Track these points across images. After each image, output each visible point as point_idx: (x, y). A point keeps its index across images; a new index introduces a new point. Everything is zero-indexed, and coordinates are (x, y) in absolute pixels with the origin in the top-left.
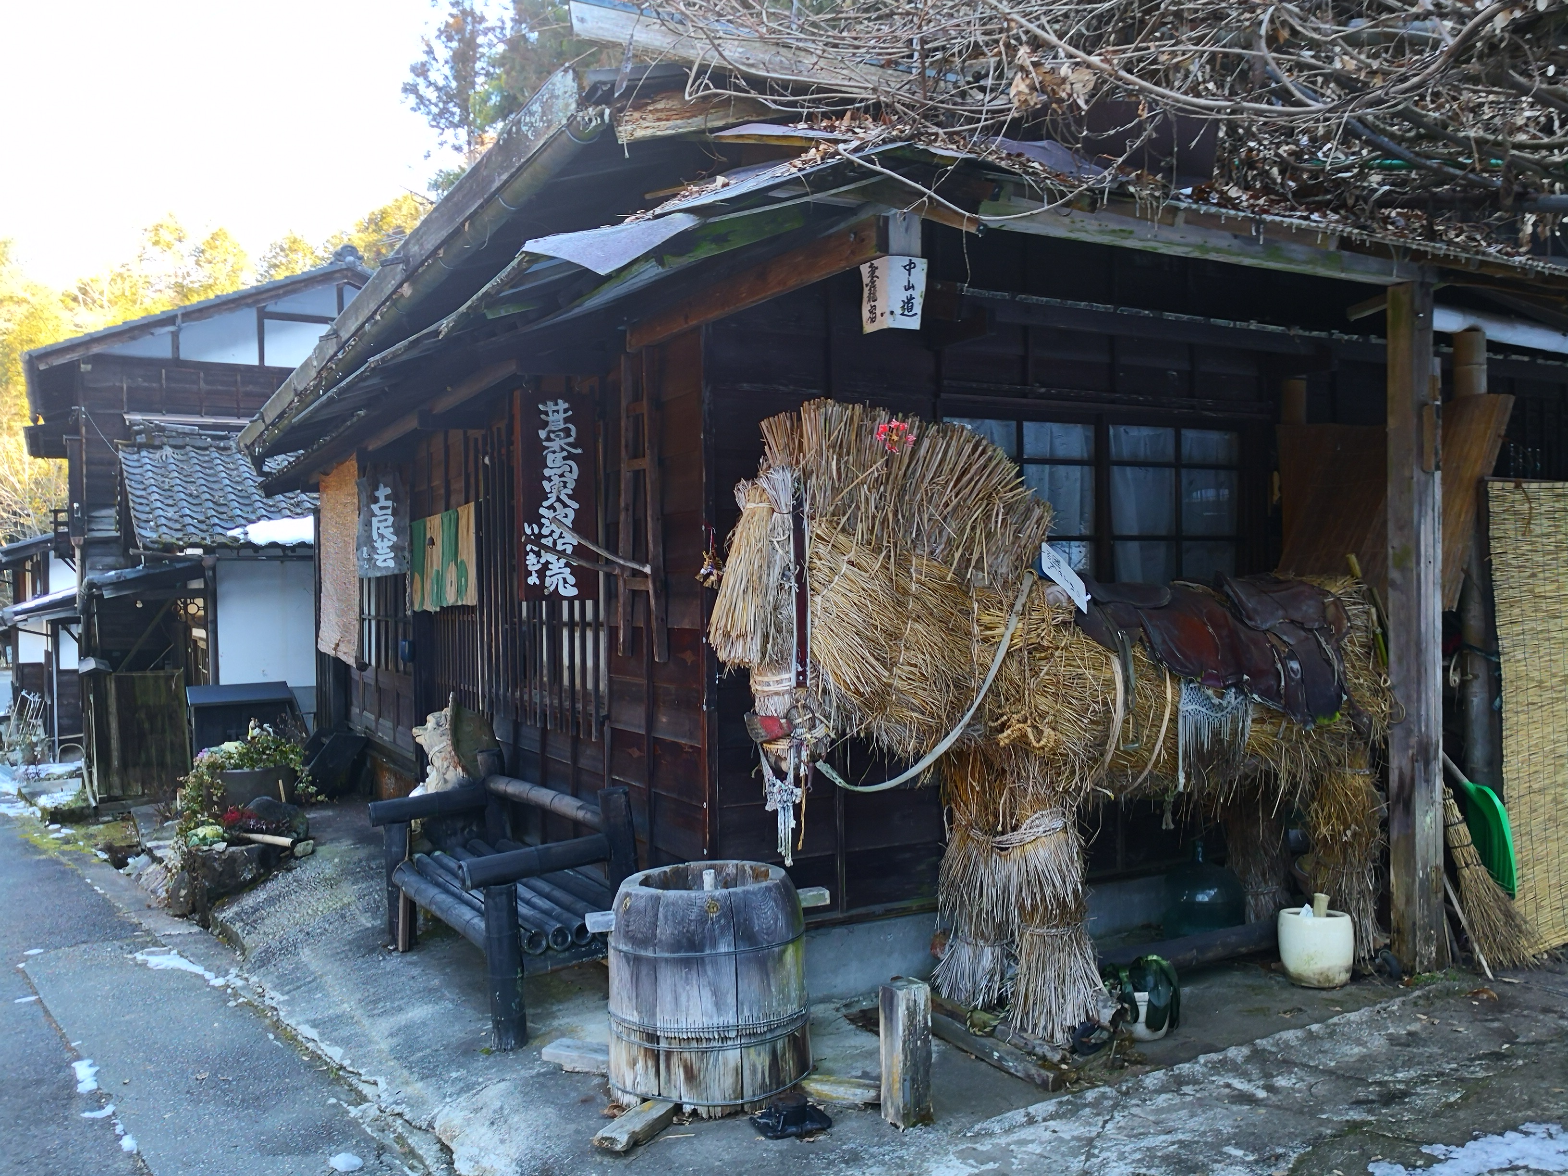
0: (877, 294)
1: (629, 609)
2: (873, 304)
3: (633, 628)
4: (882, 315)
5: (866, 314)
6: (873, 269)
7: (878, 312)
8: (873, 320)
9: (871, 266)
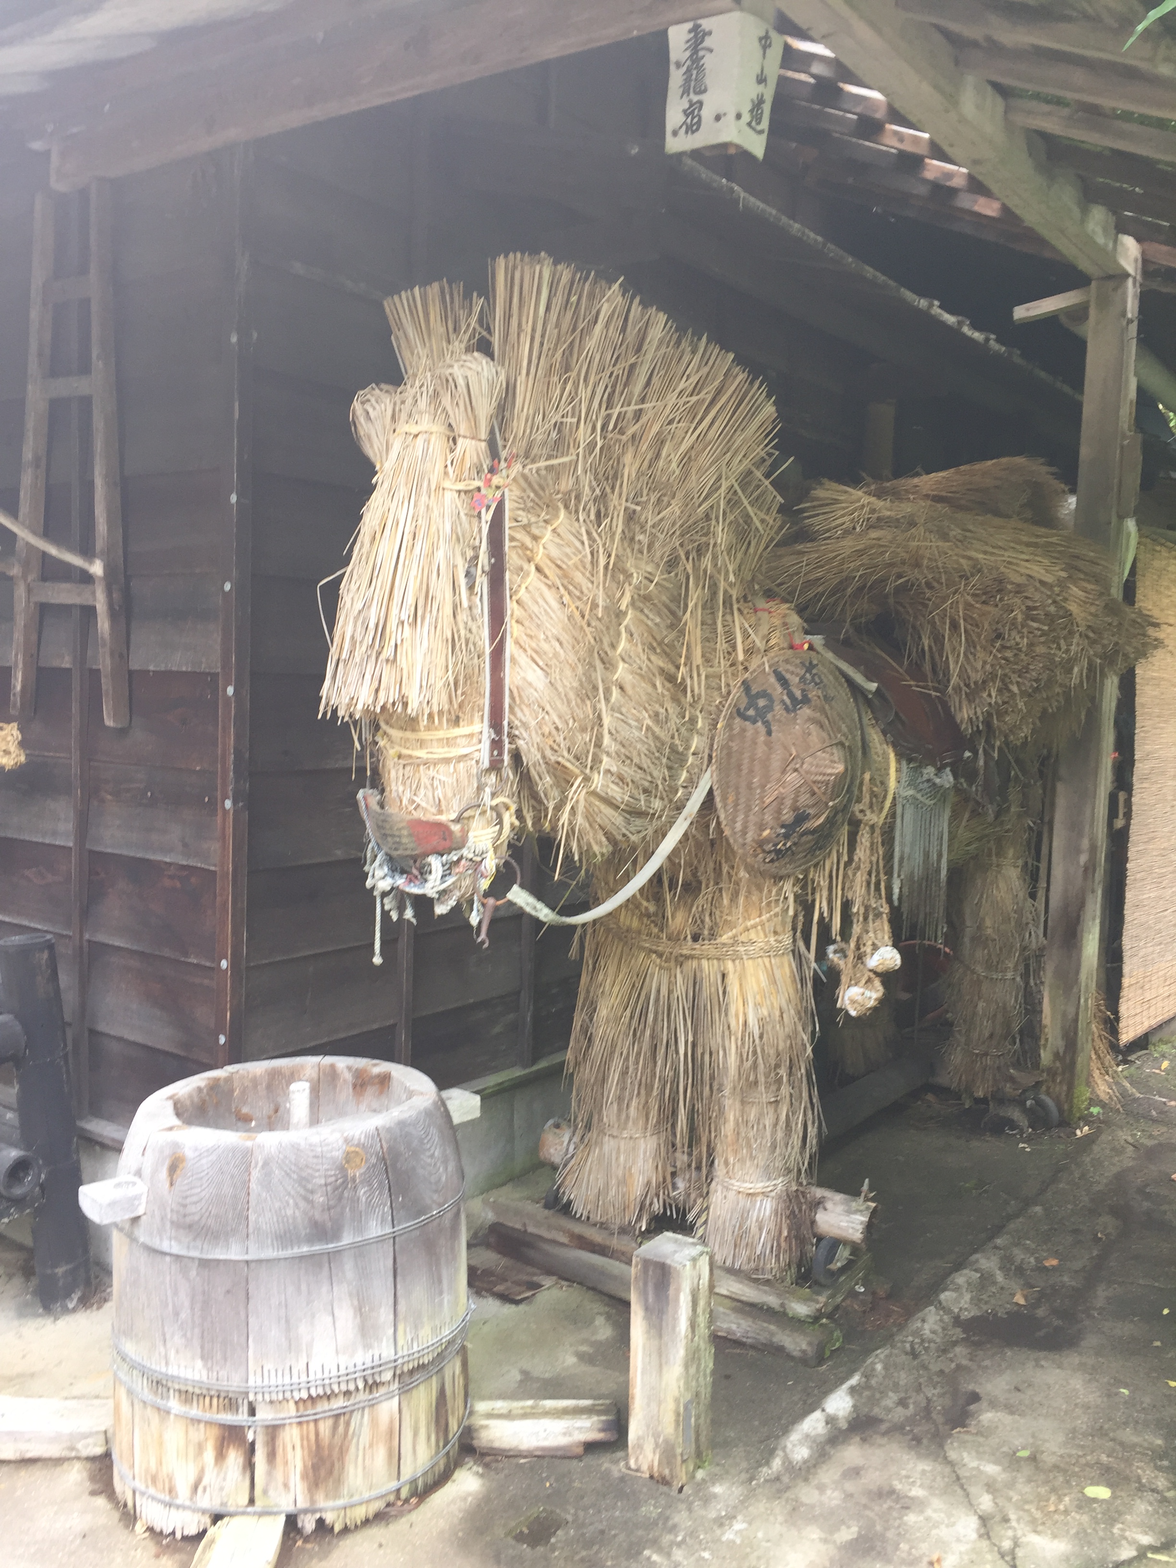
0: (708, 81)
1: (34, 637)
2: (695, 98)
3: (40, 670)
4: (718, 118)
5: (674, 116)
6: (698, 37)
7: (707, 114)
8: (693, 127)
9: (696, 29)
